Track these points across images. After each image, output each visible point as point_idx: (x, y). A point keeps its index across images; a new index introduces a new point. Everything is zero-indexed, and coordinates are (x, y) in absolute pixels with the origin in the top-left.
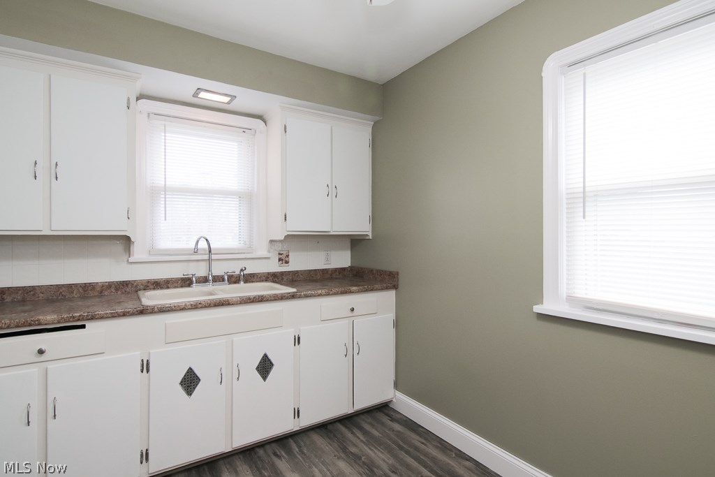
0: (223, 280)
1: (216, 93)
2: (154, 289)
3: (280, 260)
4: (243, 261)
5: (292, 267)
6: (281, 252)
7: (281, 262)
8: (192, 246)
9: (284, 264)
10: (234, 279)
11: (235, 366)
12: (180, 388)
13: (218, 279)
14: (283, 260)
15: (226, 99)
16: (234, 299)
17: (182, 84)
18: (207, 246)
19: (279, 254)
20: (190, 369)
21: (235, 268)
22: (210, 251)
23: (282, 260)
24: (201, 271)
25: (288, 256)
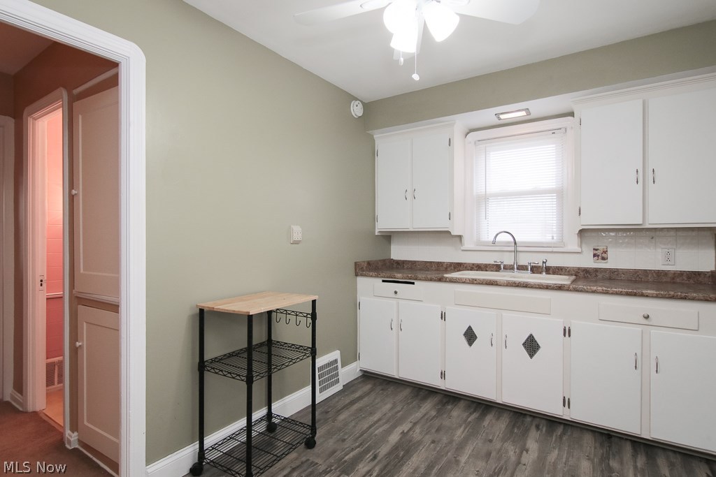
0: (527, 270)
1: (514, 112)
2: (477, 270)
3: (595, 255)
4: (546, 254)
5: (610, 264)
6: (596, 248)
7: (596, 258)
8: (491, 239)
9: (600, 261)
10: (535, 269)
11: (504, 337)
12: (463, 338)
13: (522, 268)
14: (600, 255)
15: (523, 113)
16: (502, 282)
17: (486, 116)
18: (512, 240)
19: (594, 249)
20: (470, 327)
21: (538, 260)
22: (515, 243)
23: (598, 256)
24: (508, 260)
25: (605, 252)
